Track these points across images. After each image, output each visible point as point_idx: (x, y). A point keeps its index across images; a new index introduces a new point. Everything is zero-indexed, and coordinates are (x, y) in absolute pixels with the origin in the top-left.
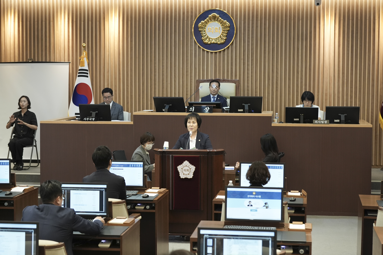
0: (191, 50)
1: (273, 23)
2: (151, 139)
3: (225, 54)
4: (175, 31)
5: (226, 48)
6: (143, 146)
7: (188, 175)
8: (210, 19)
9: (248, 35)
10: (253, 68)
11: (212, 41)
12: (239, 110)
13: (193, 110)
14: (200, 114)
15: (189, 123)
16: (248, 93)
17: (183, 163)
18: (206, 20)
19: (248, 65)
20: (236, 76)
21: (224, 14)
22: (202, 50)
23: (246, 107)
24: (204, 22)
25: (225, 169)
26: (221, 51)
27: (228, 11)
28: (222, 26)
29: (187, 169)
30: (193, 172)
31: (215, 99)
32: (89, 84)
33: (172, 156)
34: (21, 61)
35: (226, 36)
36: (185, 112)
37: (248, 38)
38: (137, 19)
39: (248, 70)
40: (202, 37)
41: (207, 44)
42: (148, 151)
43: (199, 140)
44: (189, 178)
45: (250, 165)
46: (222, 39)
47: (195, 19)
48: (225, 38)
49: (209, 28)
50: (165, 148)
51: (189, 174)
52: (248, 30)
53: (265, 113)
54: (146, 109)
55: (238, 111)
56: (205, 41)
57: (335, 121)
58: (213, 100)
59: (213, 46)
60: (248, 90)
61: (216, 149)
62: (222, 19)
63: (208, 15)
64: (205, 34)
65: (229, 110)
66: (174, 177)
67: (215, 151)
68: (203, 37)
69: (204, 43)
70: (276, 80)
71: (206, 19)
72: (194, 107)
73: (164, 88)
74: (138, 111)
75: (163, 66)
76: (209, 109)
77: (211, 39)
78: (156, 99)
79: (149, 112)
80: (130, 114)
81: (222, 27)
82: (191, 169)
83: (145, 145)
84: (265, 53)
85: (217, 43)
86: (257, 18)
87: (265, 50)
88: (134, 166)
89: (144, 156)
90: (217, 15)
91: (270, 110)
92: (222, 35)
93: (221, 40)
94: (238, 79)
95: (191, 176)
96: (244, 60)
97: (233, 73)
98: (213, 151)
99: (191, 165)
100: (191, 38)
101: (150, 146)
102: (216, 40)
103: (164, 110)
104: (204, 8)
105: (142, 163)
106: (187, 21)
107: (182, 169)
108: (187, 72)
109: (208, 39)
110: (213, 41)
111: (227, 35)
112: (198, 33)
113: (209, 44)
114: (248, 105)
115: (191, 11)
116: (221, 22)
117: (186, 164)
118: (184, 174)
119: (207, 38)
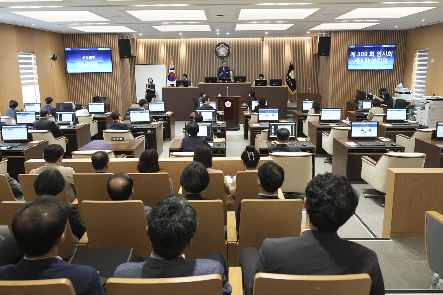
5: (227, 58)
8: (221, 47)
18: (219, 47)
21: (226, 45)
22: (218, 59)
23: (240, 80)
27: (228, 43)
28: (226, 49)
29: (229, 104)
32: (174, 72)
33: (222, 99)
34: (146, 64)
35: (227, 53)
41: (220, 56)
47: (215, 47)
49: (220, 50)
53: (247, 83)
55: (237, 82)
57: (273, 85)
59: (222, 57)
62: (225, 47)
63: (220, 45)
64: (219, 52)
66: (224, 107)
68: (218, 54)
79: (203, 83)
90: (223, 45)
91: (249, 81)
92: (225, 53)
93: (225, 55)
95: (230, 106)
99: (230, 102)
100: (214, 54)
104: (218, 43)
106: (212, 47)
107: (226, 104)
110: (222, 55)
112: (216, 52)
117: (228, 102)
118: (227, 106)
119: (220, 54)
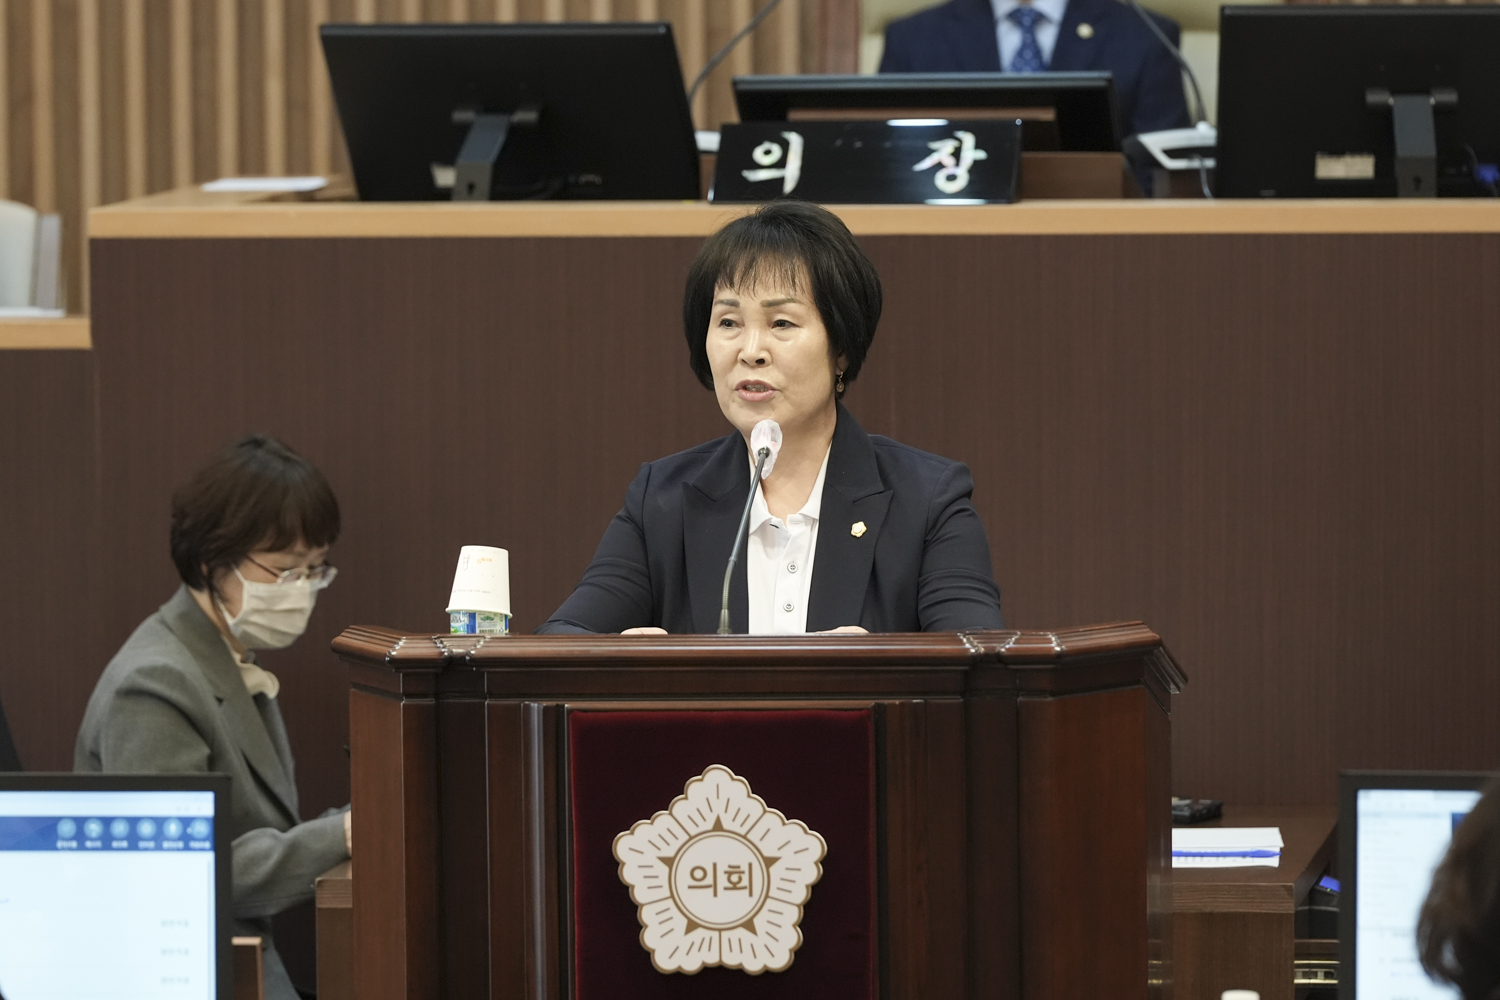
2: (291, 519)
6: (203, 599)
7: (742, 933)
12: (1330, 168)
13: (792, 173)
14: (862, 219)
15: (727, 323)
17: (680, 790)
25: (1169, 854)
29: (734, 870)
30: (801, 895)
31: (1047, 37)
33: (553, 717)
36: (696, 195)
42: (265, 658)
43: (859, 529)
44: (753, 966)
45: (1464, 802)
50: (472, 627)
51: (749, 925)
54: (242, 172)
55: (1322, 173)
58: (1020, 54)
61: (1061, 626)
65: (1210, 163)
66: (574, 960)
67: (1055, 645)
72: (795, 140)
74: (150, 192)
76: (981, 155)
78: (348, 50)
79: (276, 198)
80: (53, 224)
82: (769, 862)
83: (229, 589)
88: (108, 837)
89: (219, 717)
95: (771, 945)
98: (1033, 646)
99: (774, 818)
101: (284, 597)
103: (445, 177)
105: (201, 805)
107: (669, 862)
114: (1437, 108)
117: (719, 807)
118: (692, 926)
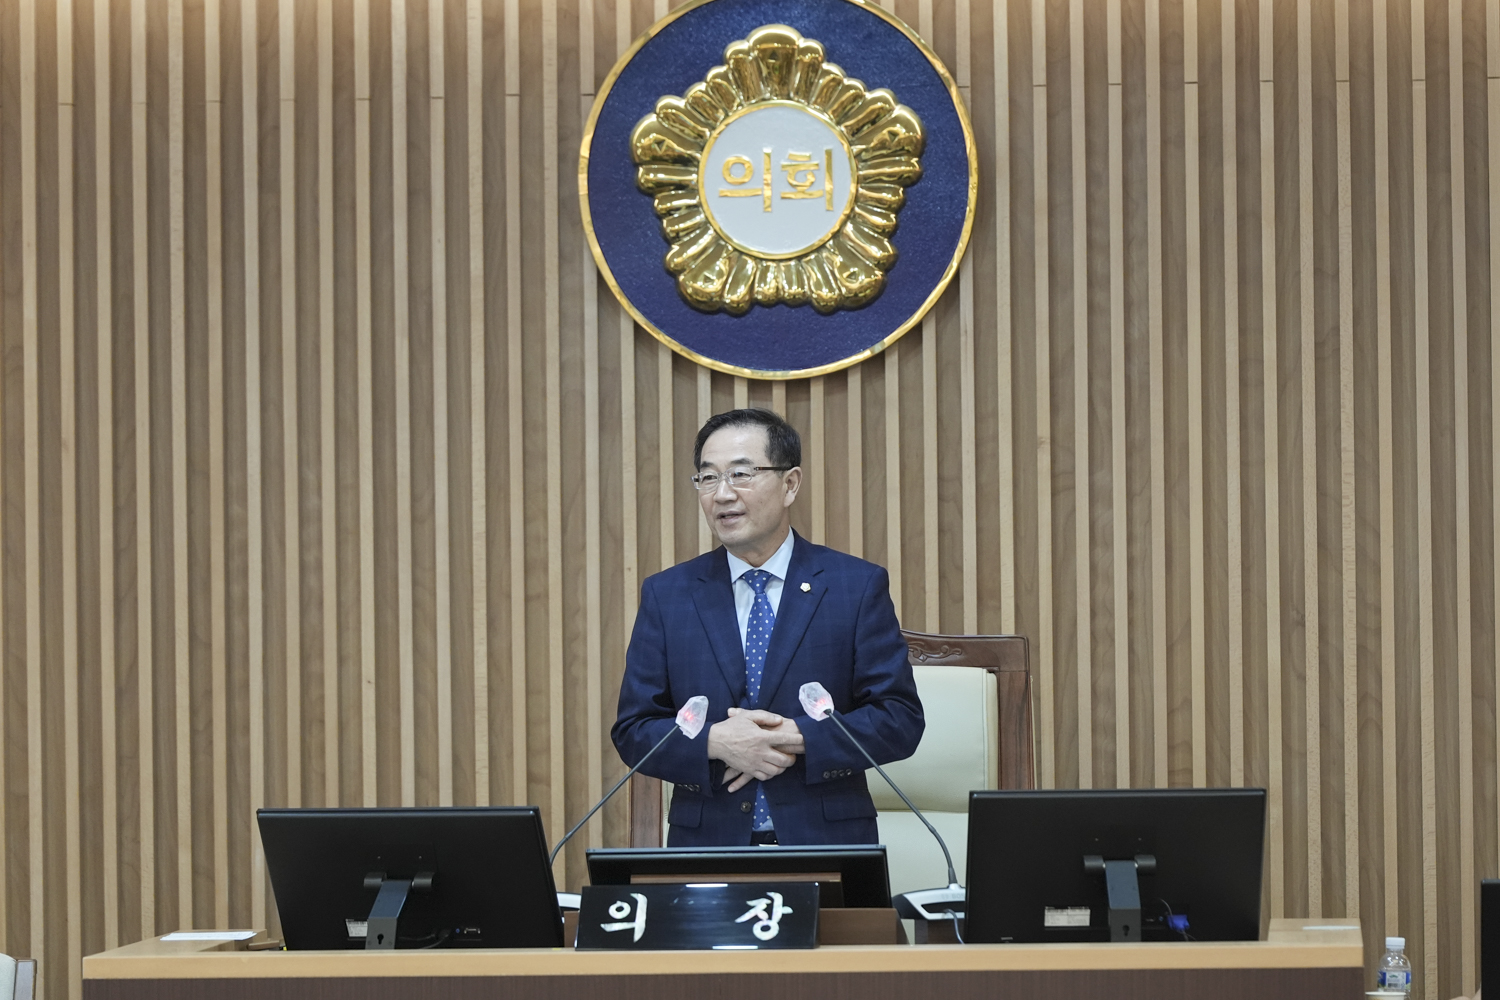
0: (570, 369)
1: (1323, 105)
3: (881, 403)
4: (418, 191)
5: (890, 347)
8: (741, 83)
9: (1096, 221)
10: (1148, 522)
11: (763, 278)
12: (1055, 919)
13: (639, 926)
16: (1104, 757)
18: (702, 86)
19: (1099, 497)
20: (987, 596)
21: (870, 36)
22: (665, 363)
23: (1123, 882)
24: (681, 103)
26: (842, 375)
28: (851, 144)
35: (891, 234)
36: (561, 944)
37: (1096, 247)
38: (65, 92)
39: (1099, 538)
40: (669, 242)
41: (712, 308)
46: (851, 257)
47: (598, 82)
48: (875, 251)
49: (732, 159)
52: (1096, 179)
53: (1295, 942)
54: (196, 926)
55: (1047, 923)
56: (699, 284)
59: (776, 329)
60: (1103, 729)
62: (851, 76)
63: (724, 47)
64: (699, 219)
65: (961, 915)
68: (676, 248)
69: (684, 299)
70: (1361, 626)
71: (701, 78)
72: (640, 899)
73: (322, 722)
74: (121, 944)
75: (308, 518)
76: (788, 910)
77: (750, 265)
78: (278, 830)
79: (222, 947)
81: (856, 148)
84: (1249, 384)
85: (803, 303)
86: (1171, 60)
87: (1249, 359)
90: (802, 42)
91: (1312, 908)
92: (849, 228)
93: (843, 267)
94: (1008, 628)
96: (1061, 444)
97: (960, 569)
100: (570, 255)
102: (799, 275)
103: (358, 930)
106: (521, 96)
108: (534, 566)
109: (721, 264)
110: (770, 276)
111: (896, 227)
112: (630, 211)
113: (736, 312)
114: (1141, 872)
115: (559, 11)
116: (843, 106)
119: (715, 256)
